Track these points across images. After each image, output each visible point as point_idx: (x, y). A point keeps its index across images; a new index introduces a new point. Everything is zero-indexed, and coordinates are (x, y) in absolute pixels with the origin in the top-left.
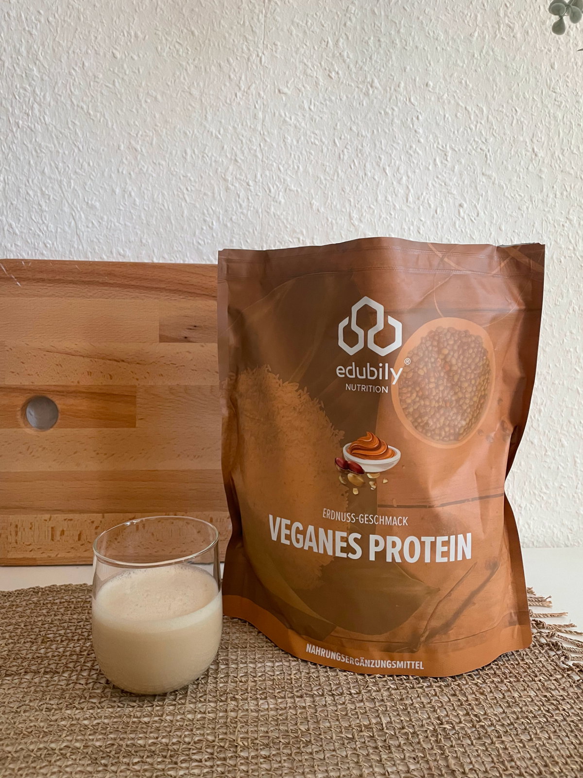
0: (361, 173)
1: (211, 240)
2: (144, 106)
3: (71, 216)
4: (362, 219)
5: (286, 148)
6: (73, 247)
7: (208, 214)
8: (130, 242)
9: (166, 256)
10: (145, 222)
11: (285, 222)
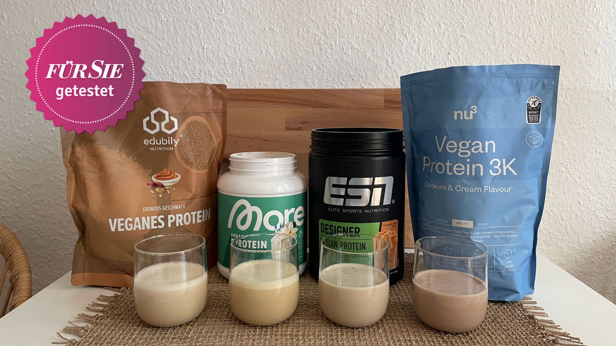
0: (393, 38)
1: (312, 76)
2: (278, 7)
3: (240, 66)
4: (394, 62)
5: (352, 27)
6: (241, 81)
7: (310, 62)
8: (270, 78)
10: (277, 67)
11: (351, 65)
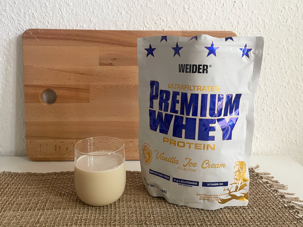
1: (121, 20)
3: (59, 9)
6: (60, 23)
7: (120, 7)
8: (85, 20)
9: (101, 27)
10: (92, 11)
11: (154, 10)
